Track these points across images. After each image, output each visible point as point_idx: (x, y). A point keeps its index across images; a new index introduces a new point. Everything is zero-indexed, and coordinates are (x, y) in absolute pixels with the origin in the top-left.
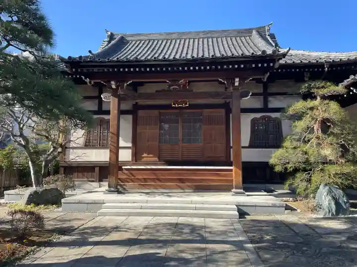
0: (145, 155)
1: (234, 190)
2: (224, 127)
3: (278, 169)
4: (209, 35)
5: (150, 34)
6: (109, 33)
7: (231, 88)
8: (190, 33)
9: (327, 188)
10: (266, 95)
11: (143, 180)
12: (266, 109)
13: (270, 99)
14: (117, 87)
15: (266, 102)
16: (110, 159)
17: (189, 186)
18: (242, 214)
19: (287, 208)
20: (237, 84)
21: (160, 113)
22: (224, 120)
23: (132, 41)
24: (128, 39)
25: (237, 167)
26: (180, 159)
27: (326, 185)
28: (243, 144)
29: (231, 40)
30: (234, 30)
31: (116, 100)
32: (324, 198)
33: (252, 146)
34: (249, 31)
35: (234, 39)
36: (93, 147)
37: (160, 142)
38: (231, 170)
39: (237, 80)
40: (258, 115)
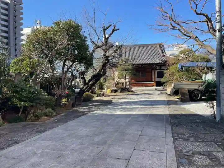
1: (154, 86)
2: (151, 73)
3: (162, 82)
12: (160, 69)
15: (161, 68)
25: (155, 82)
33: (157, 77)
38: (153, 83)
40: (159, 71)
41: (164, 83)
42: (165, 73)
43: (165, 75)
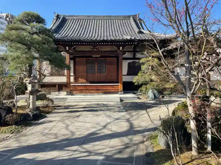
0: (80, 79)
1: (119, 93)
2: (116, 66)
3: (136, 84)
4: (109, 18)
5: (78, 16)
6: (56, 15)
7: (119, 51)
8: (99, 16)
9: (152, 90)
10: (135, 52)
11: (80, 90)
12: (134, 58)
13: (137, 54)
14: (69, 49)
15: (134, 55)
16: (67, 81)
17: (101, 92)
18: (121, 101)
19: (138, 98)
20: (121, 49)
21: (87, 59)
22: (116, 63)
23: (69, 19)
24: (67, 18)
25: (121, 83)
26: (96, 80)
27: (152, 89)
28: (123, 74)
29: (120, 21)
30: (122, 16)
31: (69, 55)
32: (150, 94)
33: (128, 74)
34: (129, 17)
35: (121, 21)
36: (55, 75)
37: (87, 73)
38: (118, 85)
39: (121, 47)
40: (131, 61)
41: (140, 86)
42: (143, 64)
43: (143, 67)
